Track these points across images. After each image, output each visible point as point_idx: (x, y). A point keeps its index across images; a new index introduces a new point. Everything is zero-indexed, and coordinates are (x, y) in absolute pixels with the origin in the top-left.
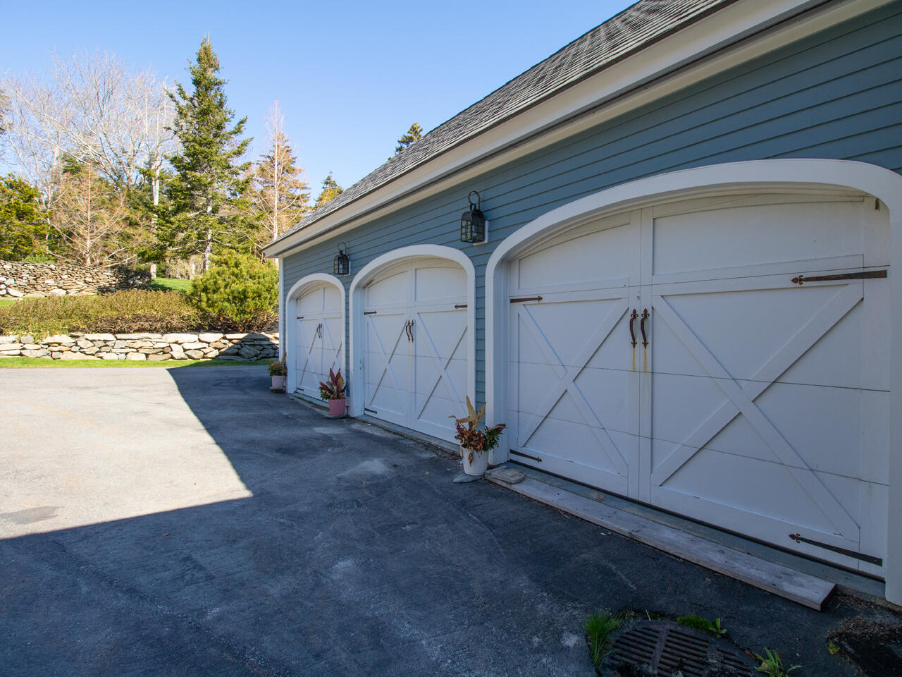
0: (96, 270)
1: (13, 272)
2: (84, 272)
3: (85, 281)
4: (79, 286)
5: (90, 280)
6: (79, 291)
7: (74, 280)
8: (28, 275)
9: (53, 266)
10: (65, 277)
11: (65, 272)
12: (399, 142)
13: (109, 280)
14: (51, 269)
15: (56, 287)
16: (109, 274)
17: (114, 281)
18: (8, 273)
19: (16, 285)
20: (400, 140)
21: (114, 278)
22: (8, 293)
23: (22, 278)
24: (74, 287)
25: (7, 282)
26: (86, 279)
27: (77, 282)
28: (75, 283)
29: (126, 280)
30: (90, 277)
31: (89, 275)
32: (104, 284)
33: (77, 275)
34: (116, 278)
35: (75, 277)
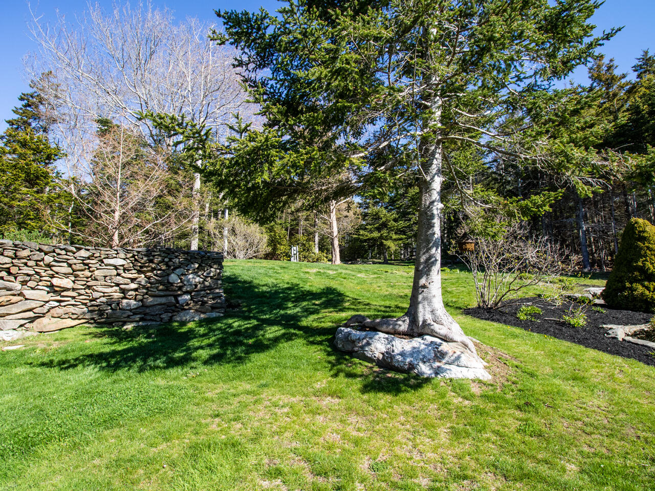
0: (83, 253)
2: (48, 259)
3: (52, 286)
4: (32, 304)
5: (67, 283)
6: (32, 320)
7: (19, 287)
13: (119, 279)
16: (119, 262)
17: (133, 280)
21: (133, 274)
24: (14, 309)
26: (55, 281)
27: (28, 293)
28: (21, 294)
29: (166, 274)
30: (66, 275)
31: (65, 269)
32: (104, 291)
33: (26, 270)
34: (139, 272)
35: (20, 278)
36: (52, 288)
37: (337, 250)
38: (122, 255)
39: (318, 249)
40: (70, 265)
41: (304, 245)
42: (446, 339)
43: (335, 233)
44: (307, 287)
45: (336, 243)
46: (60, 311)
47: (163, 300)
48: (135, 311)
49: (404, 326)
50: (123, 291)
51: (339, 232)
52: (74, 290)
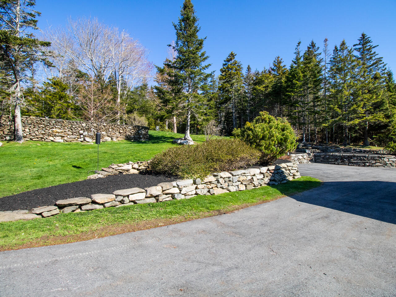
1: (87, 127)
2: (119, 127)
4: (117, 135)
5: (122, 131)
6: (117, 138)
8: (94, 130)
9: (105, 124)
10: (110, 130)
11: (111, 127)
12: (224, 61)
13: (131, 131)
14: (104, 126)
15: (106, 136)
16: (131, 128)
17: (133, 132)
18: (84, 128)
19: (88, 135)
20: (225, 60)
22: (84, 140)
23: (91, 131)
24: (115, 136)
25: (84, 134)
26: (120, 131)
27: (116, 133)
28: (115, 133)
29: (138, 131)
30: (122, 130)
31: (122, 129)
32: (128, 133)
33: (116, 129)
34: (134, 130)
35: (115, 130)
36: (120, 132)
37: (176, 128)
38: (131, 126)
39: (167, 128)
40: (122, 128)
41: (161, 126)
42: (189, 140)
43: (175, 122)
44: (166, 136)
45: (175, 125)
46: (121, 137)
47: (138, 136)
48: (133, 138)
49: (183, 139)
50: (131, 134)
51: (176, 121)
52: (123, 133)
